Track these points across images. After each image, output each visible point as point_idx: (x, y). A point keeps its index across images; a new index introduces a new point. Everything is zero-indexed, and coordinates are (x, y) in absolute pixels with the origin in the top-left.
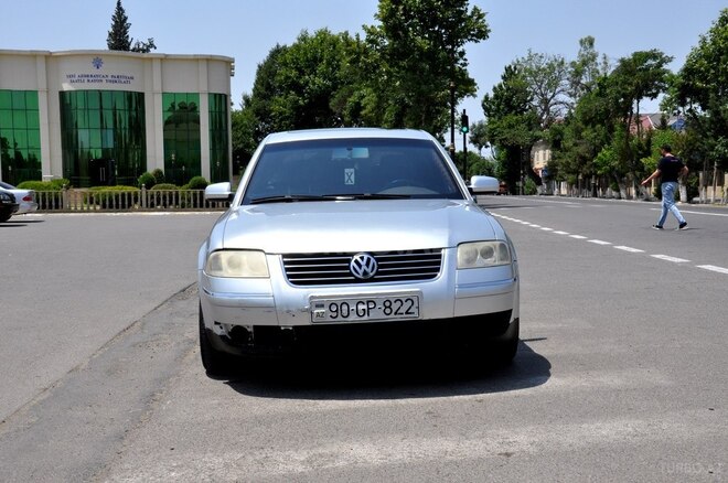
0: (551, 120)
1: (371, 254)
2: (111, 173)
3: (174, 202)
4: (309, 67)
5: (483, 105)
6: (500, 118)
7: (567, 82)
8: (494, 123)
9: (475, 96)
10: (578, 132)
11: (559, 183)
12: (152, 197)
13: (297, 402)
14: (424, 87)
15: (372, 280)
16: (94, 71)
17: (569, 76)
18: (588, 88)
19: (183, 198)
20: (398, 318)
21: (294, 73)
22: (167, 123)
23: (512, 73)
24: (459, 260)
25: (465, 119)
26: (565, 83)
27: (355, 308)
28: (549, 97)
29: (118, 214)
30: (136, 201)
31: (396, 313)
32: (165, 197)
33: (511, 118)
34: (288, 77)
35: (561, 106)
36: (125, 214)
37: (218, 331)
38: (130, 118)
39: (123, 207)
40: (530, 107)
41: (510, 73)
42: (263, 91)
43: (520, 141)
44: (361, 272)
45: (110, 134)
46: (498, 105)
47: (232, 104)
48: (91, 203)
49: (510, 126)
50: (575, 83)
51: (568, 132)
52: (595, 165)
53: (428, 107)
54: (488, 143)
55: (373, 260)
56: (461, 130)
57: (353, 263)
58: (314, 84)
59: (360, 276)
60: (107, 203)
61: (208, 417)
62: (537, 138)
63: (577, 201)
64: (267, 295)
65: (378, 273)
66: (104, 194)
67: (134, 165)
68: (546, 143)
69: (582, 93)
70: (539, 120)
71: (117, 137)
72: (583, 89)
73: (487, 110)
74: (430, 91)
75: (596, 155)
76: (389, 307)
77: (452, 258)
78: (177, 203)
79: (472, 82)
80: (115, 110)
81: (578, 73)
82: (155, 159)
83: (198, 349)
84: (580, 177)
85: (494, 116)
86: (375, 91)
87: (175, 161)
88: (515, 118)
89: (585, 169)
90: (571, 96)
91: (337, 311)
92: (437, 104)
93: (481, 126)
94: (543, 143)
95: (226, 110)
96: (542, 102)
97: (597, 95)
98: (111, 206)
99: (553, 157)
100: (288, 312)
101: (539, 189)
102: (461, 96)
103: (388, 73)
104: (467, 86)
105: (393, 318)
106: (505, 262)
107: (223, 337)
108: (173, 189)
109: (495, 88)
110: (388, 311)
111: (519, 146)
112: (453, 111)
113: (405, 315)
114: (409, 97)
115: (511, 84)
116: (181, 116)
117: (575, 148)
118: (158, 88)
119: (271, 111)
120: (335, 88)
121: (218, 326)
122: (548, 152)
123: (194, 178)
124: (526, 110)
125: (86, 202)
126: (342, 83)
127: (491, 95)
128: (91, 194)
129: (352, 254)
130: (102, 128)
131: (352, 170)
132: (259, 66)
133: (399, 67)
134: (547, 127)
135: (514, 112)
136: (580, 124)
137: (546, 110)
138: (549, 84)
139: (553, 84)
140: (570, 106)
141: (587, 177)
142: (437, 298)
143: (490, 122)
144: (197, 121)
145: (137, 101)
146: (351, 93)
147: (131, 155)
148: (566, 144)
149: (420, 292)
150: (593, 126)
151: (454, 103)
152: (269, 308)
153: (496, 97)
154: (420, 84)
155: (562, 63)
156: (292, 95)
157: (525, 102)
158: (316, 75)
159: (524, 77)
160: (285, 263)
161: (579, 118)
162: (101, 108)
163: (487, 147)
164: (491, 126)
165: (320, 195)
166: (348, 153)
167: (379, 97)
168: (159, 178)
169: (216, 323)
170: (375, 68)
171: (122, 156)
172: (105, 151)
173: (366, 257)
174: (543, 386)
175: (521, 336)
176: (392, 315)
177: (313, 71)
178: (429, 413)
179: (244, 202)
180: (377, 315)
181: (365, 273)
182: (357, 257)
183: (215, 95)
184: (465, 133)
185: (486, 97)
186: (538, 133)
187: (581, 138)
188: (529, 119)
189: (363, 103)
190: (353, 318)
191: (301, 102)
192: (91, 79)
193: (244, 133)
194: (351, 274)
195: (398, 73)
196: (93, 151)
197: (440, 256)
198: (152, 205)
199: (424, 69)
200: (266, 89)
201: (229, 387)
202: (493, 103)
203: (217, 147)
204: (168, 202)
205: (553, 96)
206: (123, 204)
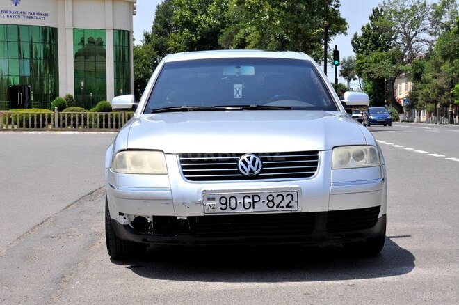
0: (413, 56)
1: (257, 154)
2: (27, 98)
3: (83, 123)
4: (201, 8)
5: (352, 43)
6: (367, 54)
7: (429, 22)
8: (362, 58)
9: (345, 34)
10: (437, 66)
11: (419, 111)
12: (64, 118)
13: (191, 283)
14: (301, 26)
15: (257, 177)
16: (13, 8)
17: (430, 16)
18: (447, 27)
19: (90, 120)
20: (280, 211)
21: (188, 13)
22: (77, 56)
23: (379, 14)
24: (333, 161)
25: (336, 54)
26: (426, 23)
27: (242, 201)
28: (411, 35)
29: (34, 132)
30: (49, 122)
31: (277, 207)
32: (74, 119)
33: (378, 54)
34: (182, 17)
35: (422, 43)
36: (39, 132)
37: (121, 221)
38: (44, 50)
39: (38, 126)
40: (394, 45)
41: (376, 15)
42: (161, 29)
43: (385, 74)
44: (248, 170)
45: (27, 64)
46: (366, 43)
47: (134, 40)
48: (10, 123)
49: (376, 61)
50: (435, 23)
51: (428, 66)
52: (452, 95)
53: (305, 43)
54: (357, 76)
55: (258, 160)
56: (333, 64)
57: (241, 162)
58: (205, 23)
59: (247, 174)
60: (24, 123)
61: (111, 295)
62: (400, 72)
63: (434, 127)
64: (165, 189)
65: (262, 171)
66: (21, 116)
67: (48, 91)
68: (408, 76)
69: (441, 32)
70: (402, 56)
71: (33, 67)
72: (442, 28)
73: (356, 47)
74: (306, 29)
75: (453, 86)
76: (272, 201)
77: (328, 159)
78: (85, 124)
79: (343, 22)
80: (31, 42)
81: (438, 14)
82: (67, 87)
83: (104, 240)
84: (438, 106)
85: (361, 52)
86: (258, 29)
87: (84, 88)
88: (381, 54)
89: (443, 99)
90: (431, 34)
91: (226, 203)
92: (312, 41)
93: (350, 61)
94: (405, 76)
95: (129, 44)
96: (405, 40)
97: (456, 33)
98: (27, 126)
99: (414, 89)
100: (184, 204)
101: (401, 117)
102: (334, 33)
103: (270, 13)
104: (338, 25)
105: (275, 211)
106: (374, 164)
107: (126, 226)
108: (82, 111)
109: (363, 28)
110: (271, 204)
111: (384, 79)
112: (326, 47)
113: (285, 209)
114: (288, 34)
115: (378, 24)
116: (89, 50)
117: (434, 80)
118: (69, 24)
119: (168, 46)
120: (223, 27)
121: (122, 217)
122: (410, 84)
123: (101, 103)
124: (391, 48)
125: (5, 123)
126: (230, 22)
127: (360, 34)
128: (9, 115)
129: (240, 155)
130: (20, 58)
131: (240, 86)
132: (158, 7)
133: (280, 7)
134: (409, 61)
135: (379, 49)
136: (439, 59)
137: (409, 47)
138: (412, 24)
139: (416, 24)
140: (431, 43)
141: (445, 106)
142: (314, 194)
143: (358, 58)
144: (104, 55)
145: (50, 35)
146: (237, 31)
147: (45, 83)
148: (426, 77)
149: (300, 188)
150: (451, 61)
151: (327, 40)
152: (167, 201)
153: (364, 35)
154: (297, 22)
155: (425, 5)
156: (186, 31)
157: (390, 40)
158: (207, 15)
159: (390, 17)
160: (182, 162)
161: (438, 53)
162: (19, 40)
163: (355, 79)
164: (360, 61)
165: (212, 106)
166: (237, 70)
167: (262, 34)
168: (70, 102)
169: (120, 214)
170: (258, 8)
171: (38, 83)
172: (22, 78)
173: (252, 157)
174: (408, 274)
175: (388, 234)
176: (275, 208)
177: (205, 12)
178: (307, 294)
179: (145, 111)
180: (261, 208)
181: (251, 171)
182: (244, 157)
183: (120, 31)
184: (336, 66)
185: (356, 36)
186: (401, 67)
187: (440, 71)
188: (393, 55)
189: (248, 39)
190: (240, 210)
191: (194, 39)
192: (10, 15)
193: (144, 65)
194: (238, 172)
195: (278, 13)
196: (11, 79)
197: (317, 158)
198: (64, 126)
199: (301, 9)
200: (164, 27)
201: (130, 271)
202: (362, 41)
203: (121, 77)
204: (77, 123)
205: (416, 34)
206: (38, 124)
